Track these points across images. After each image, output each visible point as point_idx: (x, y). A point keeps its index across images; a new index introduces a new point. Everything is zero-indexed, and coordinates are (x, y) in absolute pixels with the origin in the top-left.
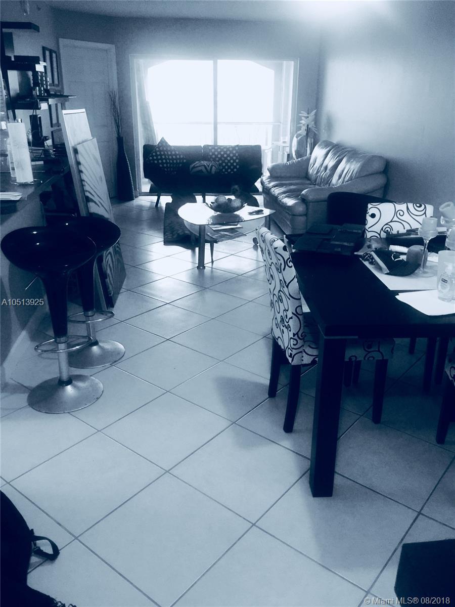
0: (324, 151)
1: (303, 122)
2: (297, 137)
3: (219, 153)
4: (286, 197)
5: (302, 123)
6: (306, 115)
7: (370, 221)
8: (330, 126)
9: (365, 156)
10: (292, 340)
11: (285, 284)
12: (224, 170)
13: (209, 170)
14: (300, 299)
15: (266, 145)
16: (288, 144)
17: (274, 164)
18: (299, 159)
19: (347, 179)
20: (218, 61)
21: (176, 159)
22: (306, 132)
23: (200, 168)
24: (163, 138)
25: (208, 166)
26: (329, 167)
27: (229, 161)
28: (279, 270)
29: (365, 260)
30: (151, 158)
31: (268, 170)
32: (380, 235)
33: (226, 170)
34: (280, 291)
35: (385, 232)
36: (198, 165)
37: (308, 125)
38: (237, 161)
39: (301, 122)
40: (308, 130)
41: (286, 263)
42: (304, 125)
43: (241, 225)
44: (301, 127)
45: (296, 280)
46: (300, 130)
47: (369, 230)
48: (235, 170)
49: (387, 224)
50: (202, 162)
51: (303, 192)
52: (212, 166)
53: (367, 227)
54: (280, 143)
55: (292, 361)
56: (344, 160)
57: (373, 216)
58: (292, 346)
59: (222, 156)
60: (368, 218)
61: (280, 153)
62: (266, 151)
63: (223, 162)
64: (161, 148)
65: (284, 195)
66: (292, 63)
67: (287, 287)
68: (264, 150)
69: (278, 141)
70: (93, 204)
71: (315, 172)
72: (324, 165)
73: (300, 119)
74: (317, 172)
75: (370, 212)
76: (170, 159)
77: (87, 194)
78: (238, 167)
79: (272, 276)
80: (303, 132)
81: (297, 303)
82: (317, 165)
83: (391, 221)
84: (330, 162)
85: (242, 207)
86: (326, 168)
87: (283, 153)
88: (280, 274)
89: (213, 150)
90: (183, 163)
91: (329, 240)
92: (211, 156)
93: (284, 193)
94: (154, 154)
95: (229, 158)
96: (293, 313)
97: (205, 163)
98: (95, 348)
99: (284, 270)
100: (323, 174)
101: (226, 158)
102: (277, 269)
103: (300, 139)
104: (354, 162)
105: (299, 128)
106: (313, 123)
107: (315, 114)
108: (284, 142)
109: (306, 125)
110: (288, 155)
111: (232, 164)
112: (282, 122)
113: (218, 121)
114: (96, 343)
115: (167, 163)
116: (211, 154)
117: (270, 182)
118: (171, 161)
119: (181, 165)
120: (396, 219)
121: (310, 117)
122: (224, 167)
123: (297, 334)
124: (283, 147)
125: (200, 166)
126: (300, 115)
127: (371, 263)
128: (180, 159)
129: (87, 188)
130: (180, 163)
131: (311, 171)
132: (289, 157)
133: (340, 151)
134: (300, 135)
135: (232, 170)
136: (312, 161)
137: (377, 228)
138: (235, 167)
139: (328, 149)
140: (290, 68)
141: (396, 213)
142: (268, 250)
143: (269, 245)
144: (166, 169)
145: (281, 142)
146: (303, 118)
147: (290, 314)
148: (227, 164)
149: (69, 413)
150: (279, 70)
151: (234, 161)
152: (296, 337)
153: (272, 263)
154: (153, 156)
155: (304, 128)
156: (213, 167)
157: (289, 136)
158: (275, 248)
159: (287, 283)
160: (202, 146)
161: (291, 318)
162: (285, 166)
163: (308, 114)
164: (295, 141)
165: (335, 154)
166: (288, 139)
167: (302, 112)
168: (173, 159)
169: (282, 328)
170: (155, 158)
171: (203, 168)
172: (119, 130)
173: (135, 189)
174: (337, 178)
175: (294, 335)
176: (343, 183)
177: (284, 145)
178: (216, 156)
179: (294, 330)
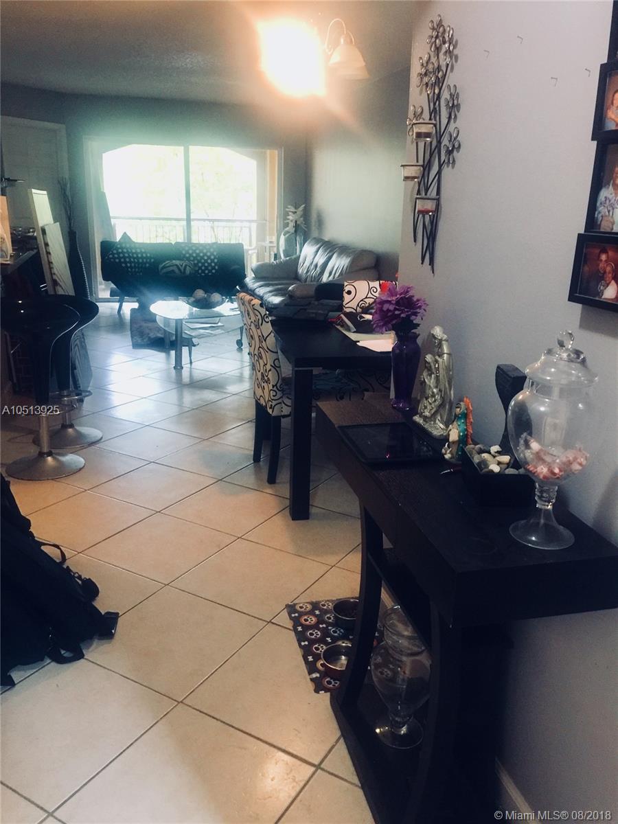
0: (314, 248)
1: (290, 217)
2: (284, 235)
3: (194, 251)
4: (273, 295)
5: (288, 219)
6: (294, 210)
7: (347, 298)
8: (320, 223)
9: (355, 251)
10: (272, 392)
11: (263, 339)
12: (200, 271)
13: (182, 270)
14: (277, 353)
15: (250, 245)
16: (275, 245)
17: (259, 263)
18: (288, 258)
19: (337, 275)
20: (190, 147)
21: (142, 258)
22: (294, 229)
23: (171, 268)
24: (125, 233)
25: (181, 266)
26: (319, 265)
27: (206, 261)
28: (258, 327)
29: (337, 325)
30: (111, 256)
31: (252, 270)
32: (356, 310)
33: (203, 271)
34: (260, 347)
35: (361, 308)
36: (168, 265)
37: (296, 222)
38: (216, 261)
39: (289, 217)
40: (297, 227)
41: (263, 318)
42: (292, 221)
43: (222, 323)
44: (288, 223)
45: (272, 334)
46: (288, 226)
47: (346, 306)
48: (214, 271)
49: (362, 300)
50: (174, 261)
51: (290, 288)
52: (186, 266)
53: (344, 303)
54: (267, 244)
55: (273, 411)
56: (335, 256)
57: (349, 293)
58: (272, 398)
59: (198, 255)
60: (345, 295)
61: (267, 254)
62: (250, 252)
63: (199, 262)
64: (124, 245)
65: (271, 294)
66: (276, 152)
67: (265, 341)
68: (248, 250)
69: (264, 241)
70: (60, 288)
71: (305, 272)
72: (314, 263)
73: (286, 214)
74: (307, 272)
75: (347, 289)
76: (134, 258)
77: (55, 277)
78: (217, 267)
79: (252, 336)
80: (291, 228)
81: (274, 356)
82: (307, 263)
83: (366, 298)
84: (320, 259)
85: (223, 302)
86: (316, 266)
87: (270, 254)
88: (259, 331)
89: (187, 248)
90: (150, 263)
91: (305, 309)
92: (184, 255)
93: (270, 292)
94: (115, 252)
95: (206, 258)
96: (271, 366)
97: (177, 262)
98: (70, 430)
99: (262, 324)
100: (313, 273)
101: (202, 258)
102: (256, 326)
103: (288, 237)
104: (344, 258)
105: (287, 225)
106: (302, 219)
107: (303, 210)
108: (271, 242)
109: (294, 221)
110: (276, 255)
111: (210, 265)
112: (268, 218)
113: (192, 217)
114: (72, 426)
115: (130, 262)
116: (184, 252)
117: (254, 283)
118: (136, 260)
119: (147, 265)
120: (370, 295)
121: (298, 213)
122: (200, 268)
123: (276, 385)
124: (270, 247)
125: (171, 266)
126: (287, 210)
127: (342, 326)
128: (147, 258)
129: (55, 271)
130: (147, 262)
131: (300, 271)
132: (276, 257)
133: (331, 247)
134: (288, 232)
135: (210, 271)
136: (301, 260)
137: (354, 304)
138: (213, 268)
139: (318, 246)
140: (274, 157)
141: (370, 290)
142: (248, 311)
143: (247, 305)
144: (129, 270)
145: (267, 242)
146: (290, 213)
147: (268, 367)
148: (203, 264)
149: (52, 479)
150: (262, 160)
151: (212, 261)
152: (275, 388)
153: (252, 322)
154: (113, 254)
155: (292, 224)
156: (188, 267)
157: (276, 234)
158: (253, 305)
159: (265, 337)
160: (173, 243)
161: (270, 370)
162: (271, 265)
163: (296, 208)
164: (283, 238)
165: (325, 251)
166: (274, 239)
167: (289, 207)
168: (137, 258)
169: (263, 384)
170: (116, 256)
171: (175, 268)
172: (70, 224)
173: (91, 294)
174: (328, 275)
175: (273, 386)
176: (334, 278)
177: (271, 245)
178: (191, 255)
179: (272, 382)
